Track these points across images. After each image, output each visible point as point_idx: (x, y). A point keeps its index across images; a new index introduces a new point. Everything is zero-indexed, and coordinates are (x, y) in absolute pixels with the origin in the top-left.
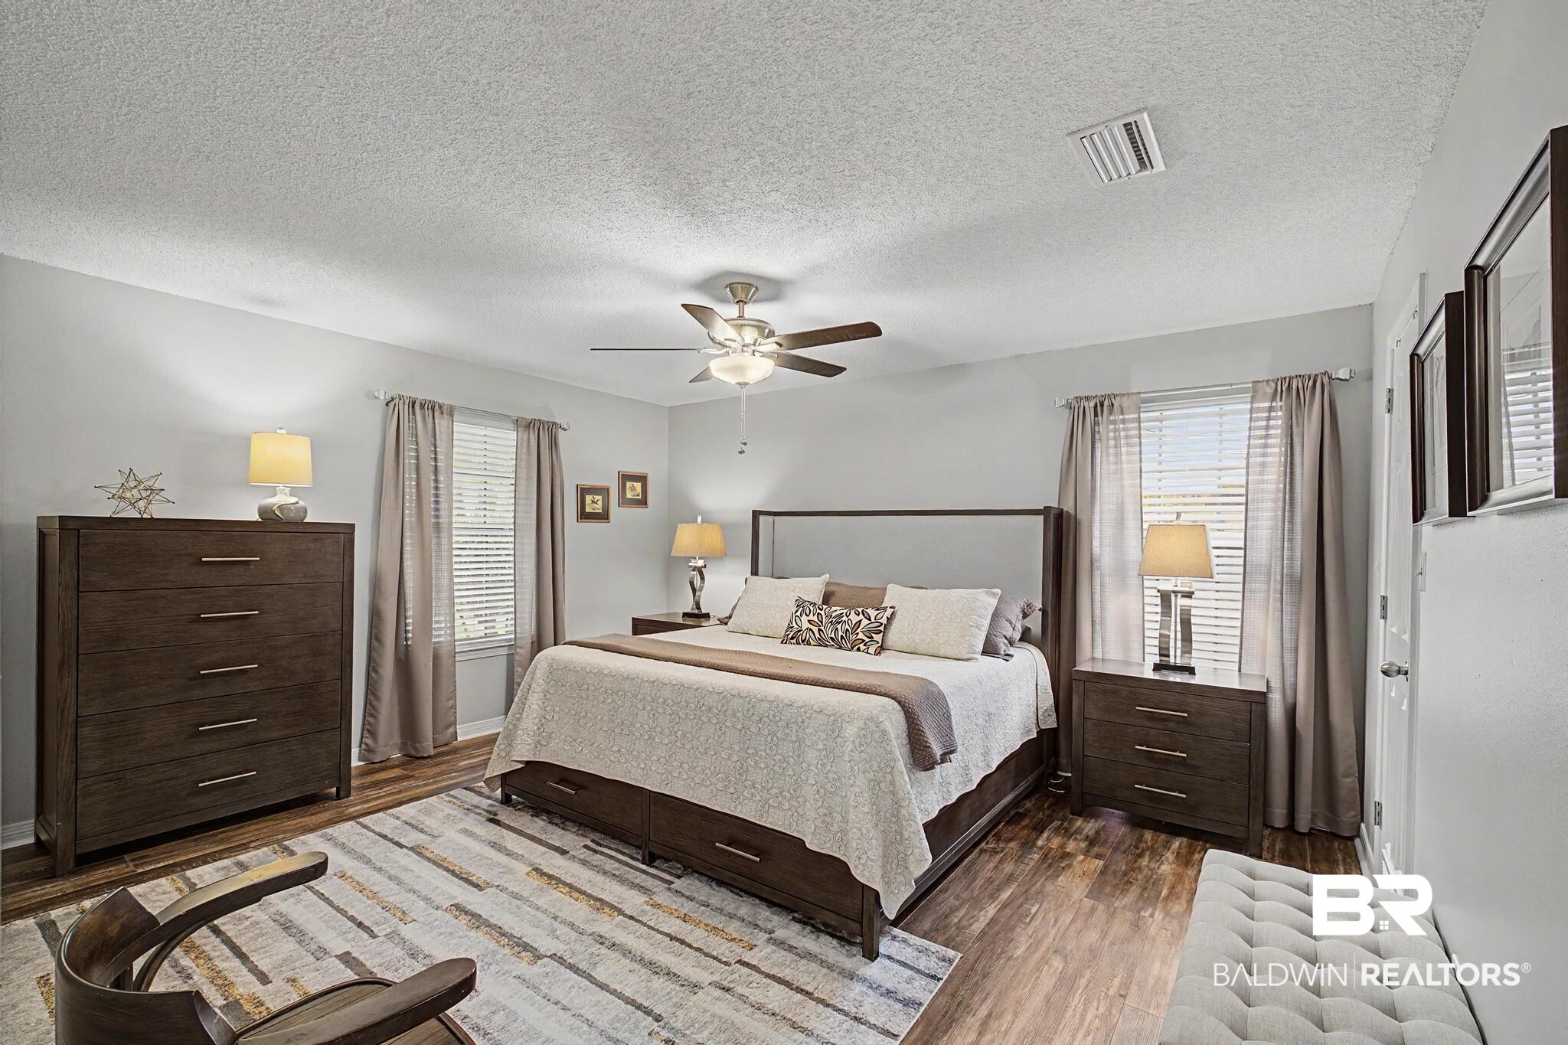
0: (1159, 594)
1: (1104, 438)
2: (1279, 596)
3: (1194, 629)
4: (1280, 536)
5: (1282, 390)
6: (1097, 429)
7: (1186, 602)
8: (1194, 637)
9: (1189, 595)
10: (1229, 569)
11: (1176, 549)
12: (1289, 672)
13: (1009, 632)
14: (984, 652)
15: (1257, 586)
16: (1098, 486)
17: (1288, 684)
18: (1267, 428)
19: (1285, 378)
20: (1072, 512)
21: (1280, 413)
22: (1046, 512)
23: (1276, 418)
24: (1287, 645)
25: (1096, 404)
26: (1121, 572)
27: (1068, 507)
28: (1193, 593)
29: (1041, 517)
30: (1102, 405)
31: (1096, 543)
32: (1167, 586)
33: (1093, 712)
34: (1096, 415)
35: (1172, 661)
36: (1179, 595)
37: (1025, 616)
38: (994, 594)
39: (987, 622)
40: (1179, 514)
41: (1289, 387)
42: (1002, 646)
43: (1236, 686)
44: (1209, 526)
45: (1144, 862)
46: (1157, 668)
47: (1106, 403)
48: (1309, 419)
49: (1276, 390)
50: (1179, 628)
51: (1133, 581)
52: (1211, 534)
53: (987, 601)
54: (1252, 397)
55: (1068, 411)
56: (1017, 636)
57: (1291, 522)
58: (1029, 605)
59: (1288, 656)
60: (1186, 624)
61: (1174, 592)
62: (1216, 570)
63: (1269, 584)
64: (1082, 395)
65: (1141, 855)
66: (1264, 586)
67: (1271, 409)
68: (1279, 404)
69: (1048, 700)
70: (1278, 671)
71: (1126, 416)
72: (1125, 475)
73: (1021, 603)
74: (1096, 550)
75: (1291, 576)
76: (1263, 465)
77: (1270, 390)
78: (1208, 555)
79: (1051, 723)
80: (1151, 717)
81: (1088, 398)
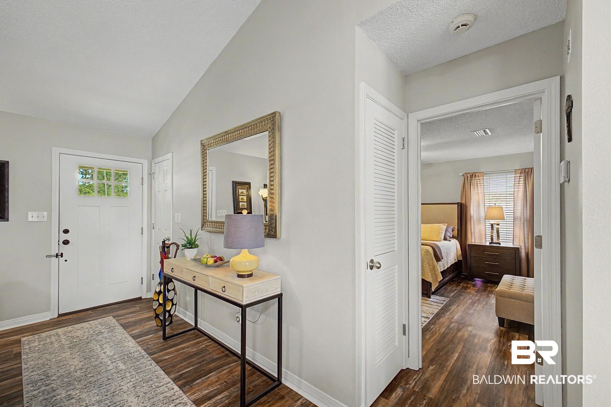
0: (490, 225)
1: (474, 184)
2: (523, 224)
3: (500, 234)
4: (523, 209)
5: (523, 172)
6: (471, 181)
7: (498, 226)
8: (500, 236)
9: (498, 225)
10: (509, 218)
11: (495, 212)
12: (526, 244)
13: (449, 235)
14: (444, 240)
15: (518, 222)
16: (472, 196)
17: (526, 248)
18: (519, 181)
19: (524, 169)
20: (465, 203)
21: (522, 177)
22: (458, 203)
23: (521, 179)
24: (526, 237)
25: (471, 175)
26: (479, 220)
27: (464, 202)
28: (499, 224)
29: (457, 205)
30: (473, 175)
31: (472, 212)
32: (493, 222)
33: (473, 254)
34: (471, 178)
35: (494, 242)
36: (496, 225)
37: (453, 231)
38: (446, 225)
39: (444, 232)
40: (495, 204)
41: (525, 171)
42: (448, 238)
43: (512, 247)
44: (503, 207)
45: (489, 288)
46: (490, 243)
47: (474, 175)
48: (530, 179)
49: (521, 172)
50: (496, 233)
51: (483, 222)
52: (504, 209)
53: (444, 227)
54: (515, 173)
55: (463, 176)
56: (451, 236)
57: (526, 205)
58: (454, 228)
59: (526, 240)
60: (498, 232)
61: (494, 224)
62: (506, 218)
63: (520, 222)
64: (467, 172)
65: (488, 287)
66: (519, 222)
67: (520, 176)
68: (522, 175)
69: (460, 252)
70: (524, 244)
71: (479, 178)
72: (480, 193)
73: (452, 227)
74: (472, 213)
75: (526, 219)
76: (518, 191)
77: (519, 172)
78: (503, 214)
79: (461, 258)
80: (489, 255)
81: (468, 173)
